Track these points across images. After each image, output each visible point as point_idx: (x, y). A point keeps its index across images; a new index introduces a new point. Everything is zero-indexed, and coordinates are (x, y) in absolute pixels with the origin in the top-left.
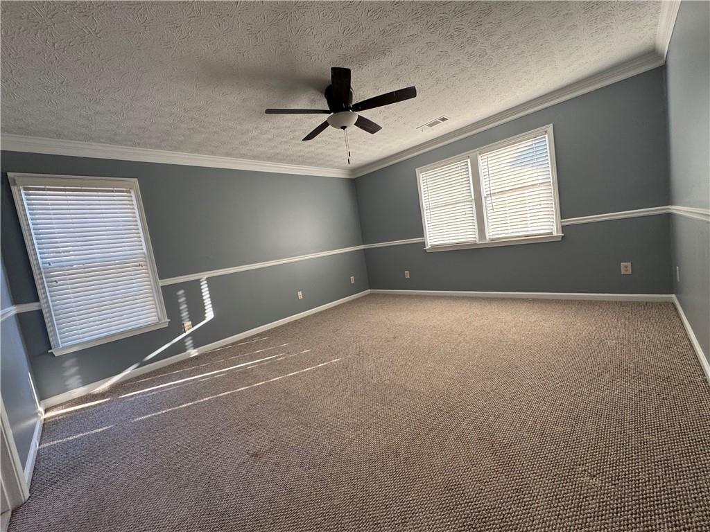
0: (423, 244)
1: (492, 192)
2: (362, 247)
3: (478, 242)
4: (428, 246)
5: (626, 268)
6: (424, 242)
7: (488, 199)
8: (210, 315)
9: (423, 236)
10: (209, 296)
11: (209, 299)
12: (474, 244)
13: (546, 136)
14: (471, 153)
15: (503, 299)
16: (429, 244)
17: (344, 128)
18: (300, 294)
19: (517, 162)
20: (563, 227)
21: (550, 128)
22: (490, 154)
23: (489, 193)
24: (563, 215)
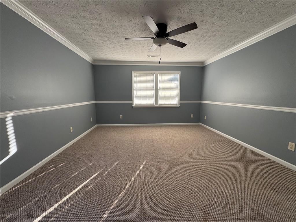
0: (132, 104)
1: (162, 88)
2: (95, 102)
3: (154, 105)
4: (134, 105)
6: (132, 103)
7: (159, 90)
9: (132, 101)
12: (153, 106)
13: (179, 75)
14: (156, 72)
17: (160, 46)
19: (170, 80)
20: (180, 103)
21: (180, 72)
22: (163, 75)
23: (160, 88)
24: (181, 98)
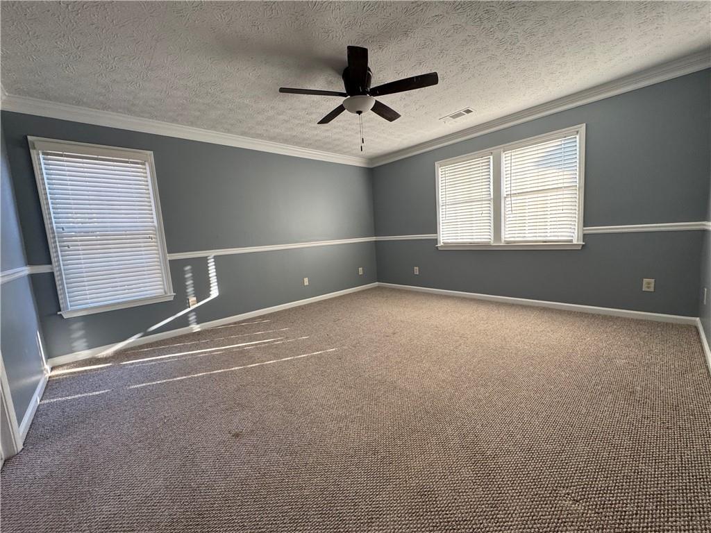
0: (436, 241)
1: (513, 192)
2: (374, 239)
3: (492, 243)
4: (440, 244)
5: (648, 284)
6: (437, 239)
7: (507, 199)
8: (214, 293)
9: (436, 233)
10: (215, 274)
11: (215, 277)
12: (487, 245)
13: (578, 137)
14: (495, 149)
15: (512, 305)
16: (442, 241)
17: (359, 113)
18: (306, 280)
19: (543, 163)
20: (584, 235)
21: (582, 128)
22: (514, 152)
23: (509, 193)
24: (587, 222)
